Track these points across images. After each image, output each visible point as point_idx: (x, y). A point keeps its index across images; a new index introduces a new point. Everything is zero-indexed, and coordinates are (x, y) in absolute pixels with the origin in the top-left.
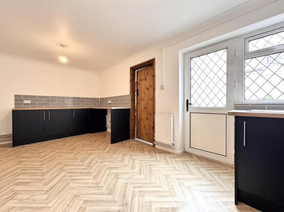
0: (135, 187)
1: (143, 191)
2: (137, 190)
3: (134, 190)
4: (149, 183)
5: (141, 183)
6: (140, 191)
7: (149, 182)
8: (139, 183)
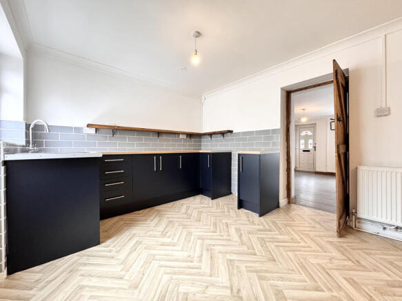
0: (198, 268)
1: (188, 261)
2: (195, 264)
3: (200, 264)
4: (175, 274)
5: (188, 274)
6: (192, 262)
7: (174, 276)
8: (192, 274)
